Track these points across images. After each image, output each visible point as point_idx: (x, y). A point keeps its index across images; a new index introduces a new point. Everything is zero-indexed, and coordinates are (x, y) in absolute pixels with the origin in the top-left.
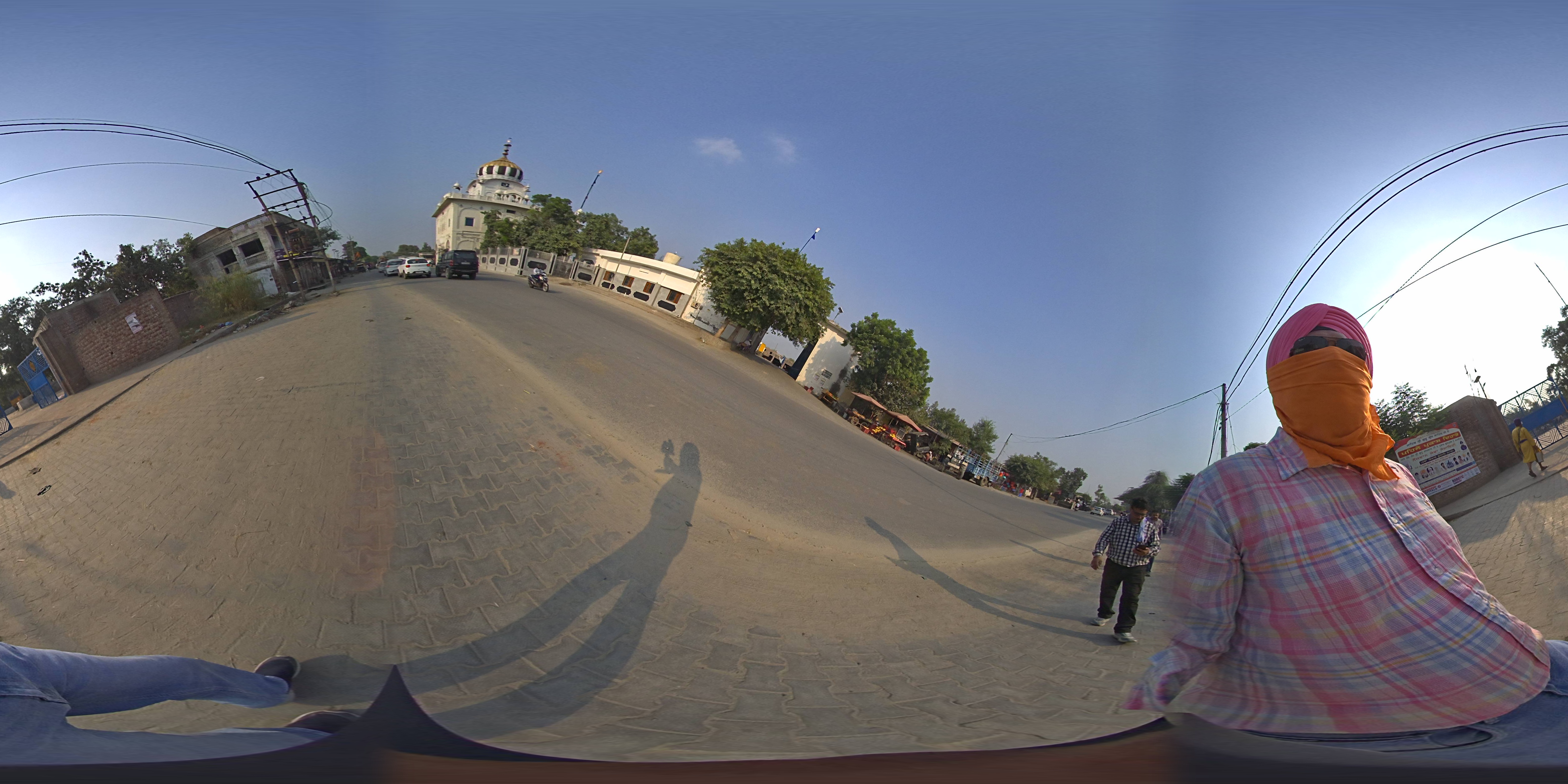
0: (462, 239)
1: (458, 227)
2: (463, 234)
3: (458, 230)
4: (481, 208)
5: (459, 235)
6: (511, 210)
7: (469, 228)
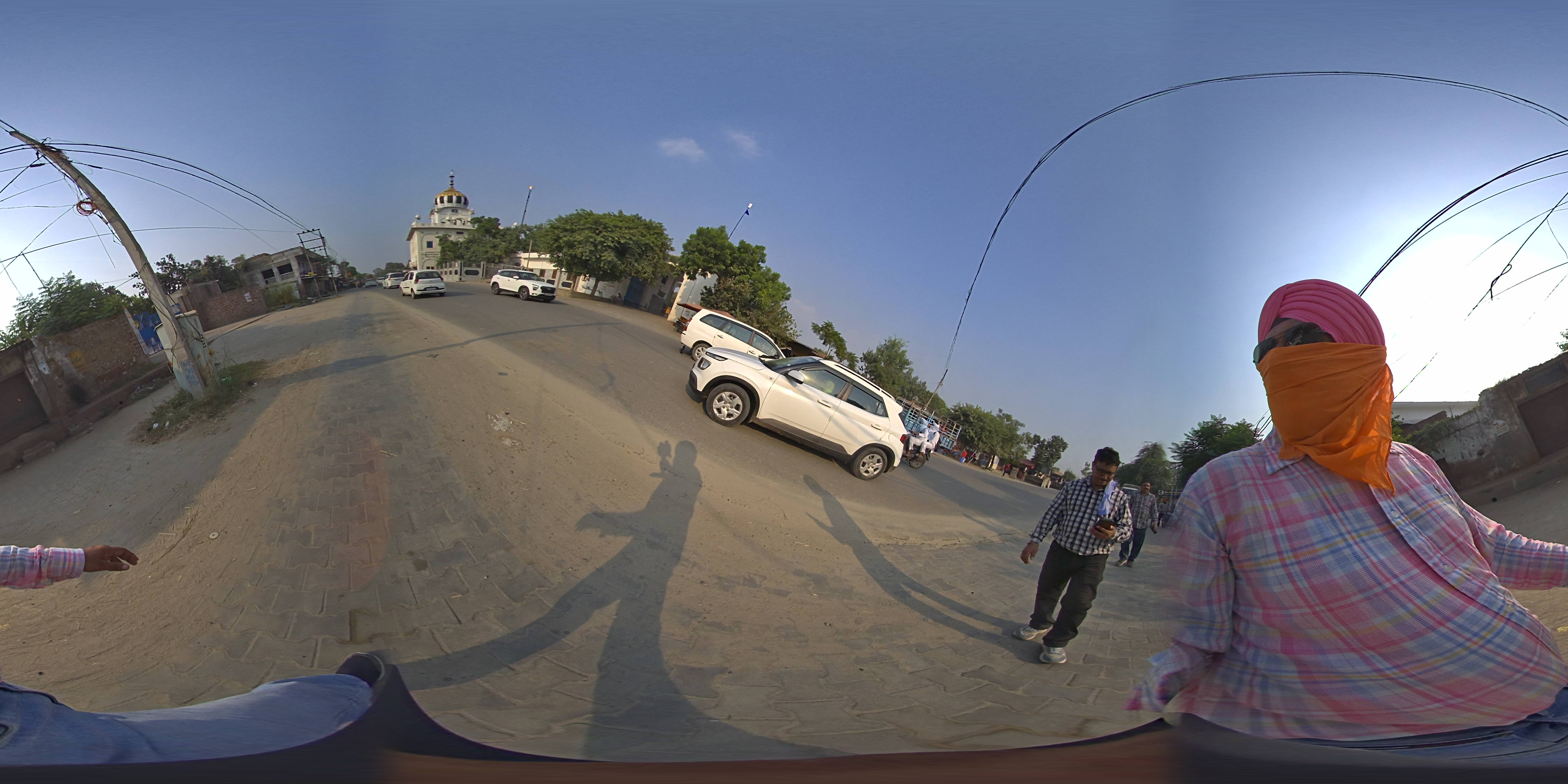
0: (426, 259)
1: (422, 250)
2: (426, 255)
3: (422, 252)
4: (437, 233)
5: (423, 256)
6: (460, 232)
7: (430, 250)
